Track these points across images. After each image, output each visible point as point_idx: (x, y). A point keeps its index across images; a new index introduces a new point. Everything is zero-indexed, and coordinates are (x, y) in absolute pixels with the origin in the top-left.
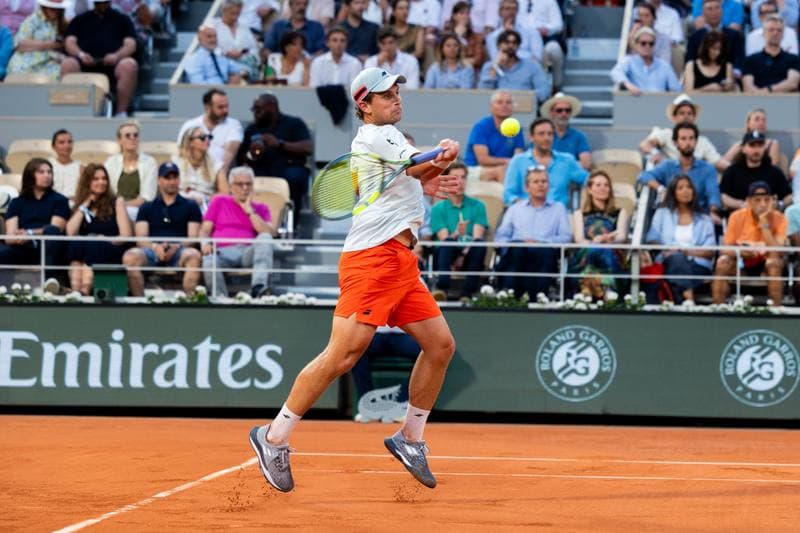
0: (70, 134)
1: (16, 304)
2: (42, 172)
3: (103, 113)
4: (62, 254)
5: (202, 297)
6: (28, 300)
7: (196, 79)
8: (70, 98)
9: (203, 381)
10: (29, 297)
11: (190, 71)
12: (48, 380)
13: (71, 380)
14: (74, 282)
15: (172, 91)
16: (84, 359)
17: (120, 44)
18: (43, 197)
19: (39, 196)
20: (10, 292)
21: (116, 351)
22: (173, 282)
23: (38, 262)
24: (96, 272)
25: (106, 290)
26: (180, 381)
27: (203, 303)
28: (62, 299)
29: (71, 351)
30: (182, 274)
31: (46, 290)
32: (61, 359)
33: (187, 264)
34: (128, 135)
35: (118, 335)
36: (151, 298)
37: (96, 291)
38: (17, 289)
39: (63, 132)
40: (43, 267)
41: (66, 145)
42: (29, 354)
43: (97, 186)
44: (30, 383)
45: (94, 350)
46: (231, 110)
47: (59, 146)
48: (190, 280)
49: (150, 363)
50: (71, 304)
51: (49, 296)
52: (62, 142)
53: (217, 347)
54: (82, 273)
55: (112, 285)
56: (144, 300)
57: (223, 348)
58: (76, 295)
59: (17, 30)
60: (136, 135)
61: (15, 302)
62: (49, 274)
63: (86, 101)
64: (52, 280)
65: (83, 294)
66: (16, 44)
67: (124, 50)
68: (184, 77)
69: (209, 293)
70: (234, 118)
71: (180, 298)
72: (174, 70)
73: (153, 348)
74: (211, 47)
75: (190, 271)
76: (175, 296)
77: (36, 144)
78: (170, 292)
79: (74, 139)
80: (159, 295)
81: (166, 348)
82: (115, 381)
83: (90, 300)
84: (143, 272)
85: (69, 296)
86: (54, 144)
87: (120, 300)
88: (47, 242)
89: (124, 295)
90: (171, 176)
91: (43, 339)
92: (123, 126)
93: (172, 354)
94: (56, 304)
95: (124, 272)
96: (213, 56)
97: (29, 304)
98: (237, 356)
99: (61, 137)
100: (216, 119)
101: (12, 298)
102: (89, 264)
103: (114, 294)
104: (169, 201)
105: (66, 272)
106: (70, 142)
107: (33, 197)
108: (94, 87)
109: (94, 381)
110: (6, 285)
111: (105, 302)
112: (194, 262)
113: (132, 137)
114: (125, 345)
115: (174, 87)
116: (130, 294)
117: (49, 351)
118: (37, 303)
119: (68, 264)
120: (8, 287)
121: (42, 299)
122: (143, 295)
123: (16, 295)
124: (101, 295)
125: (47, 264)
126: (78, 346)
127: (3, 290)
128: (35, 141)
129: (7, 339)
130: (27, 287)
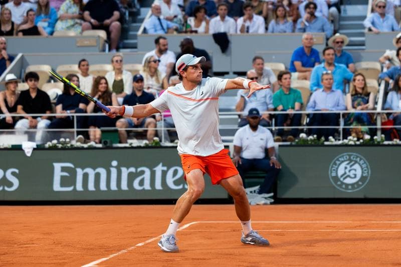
0: (87, 61)
1: (62, 149)
2: (74, 81)
3: (104, 50)
4: (85, 122)
5: (157, 143)
6: (68, 147)
7: (151, 32)
8: (86, 43)
9: (158, 186)
10: (69, 145)
11: (148, 28)
12: (79, 187)
13: (91, 187)
14: (92, 137)
15: (138, 38)
16: (98, 176)
17: (112, 15)
18: (75, 94)
19: (72, 93)
20: (59, 143)
21: (114, 172)
22: (142, 136)
23: (73, 127)
24: (103, 132)
25: (108, 140)
26: (147, 186)
27: (157, 146)
28: (85, 146)
29: (91, 172)
30: (146, 131)
31: (77, 141)
32: (86, 176)
33: (149, 126)
34: (117, 61)
35: (115, 163)
36: (131, 144)
37: (103, 141)
38: (63, 141)
39: (84, 60)
40: (75, 130)
41: (85, 67)
42: (69, 174)
43: (102, 87)
44: (71, 189)
45: (102, 171)
46: (169, 47)
47: (82, 67)
48: (151, 134)
49: (131, 177)
50: (91, 148)
51: (79, 144)
52: (84, 66)
53: (165, 168)
54: (95, 132)
55: (110, 138)
56: (127, 145)
57: (168, 169)
58: (92, 143)
59: (59, 8)
60: (121, 61)
61: (62, 147)
62: (79, 133)
63: (95, 44)
64: (80, 136)
65: (96, 143)
66: (58, 16)
67: (114, 18)
68: (145, 31)
69: (161, 141)
70: (171, 50)
71: (146, 144)
72: (139, 27)
73: (132, 170)
74: (158, 15)
75: (151, 130)
76: (143, 143)
77: (70, 67)
78: (141, 141)
79: (90, 63)
80: (135, 142)
81: (139, 170)
82: (114, 187)
83: (100, 146)
84: (126, 131)
85: (89, 144)
86: (79, 67)
87: (115, 145)
88: (77, 117)
89: (117, 143)
90: (140, 81)
91: (77, 166)
92: (114, 57)
93: (143, 172)
94: (83, 148)
95: (117, 131)
96: (159, 19)
97: (68, 149)
98: (175, 172)
99: (83, 63)
100: (162, 52)
101: (60, 146)
102: (99, 127)
103: (112, 142)
104: (139, 94)
105: (87, 132)
106: (88, 65)
107: (70, 94)
108: (99, 37)
109: (103, 186)
110: (57, 139)
111: (107, 146)
112: (152, 125)
113: (119, 62)
114: (118, 168)
115: (140, 36)
116: (120, 142)
117: (80, 172)
118: (73, 148)
119: (88, 128)
120: (58, 140)
121: (76, 146)
122: (127, 143)
123: (62, 144)
124: (105, 143)
125: (77, 128)
126: (94, 170)
127: (55, 142)
128: (70, 65)
129: (58, 166)
130: (68, 140)
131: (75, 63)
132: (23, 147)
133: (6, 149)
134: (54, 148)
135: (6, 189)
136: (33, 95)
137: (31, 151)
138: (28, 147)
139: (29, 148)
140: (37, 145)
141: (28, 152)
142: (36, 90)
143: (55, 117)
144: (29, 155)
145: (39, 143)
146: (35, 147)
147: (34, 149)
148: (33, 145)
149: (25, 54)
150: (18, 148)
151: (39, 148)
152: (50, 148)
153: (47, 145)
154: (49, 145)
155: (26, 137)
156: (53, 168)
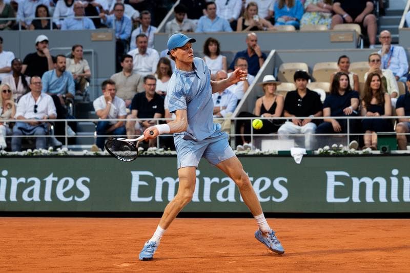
0: (348, 58)
1: (334, 155)
2: (343, 80)
6: (341, 153)
8: (342, 38)
10: (342, 151)
11: (408, 20)
12: (356, 199)
13: (369, 198)
14: (366, 142)
15: (400, 32)
16: (376, 186)
17: (365, 6)
18: (345, 94)
19: (342, 93)
20: (331, 149)
21: (395, 182)
24: (379, 137)
25: (387, 146)
28: (360, 152)
29: (369, 182)
31: (351, 148)
32: (363, 186)
34: (374, 61)
35: (395, 172)
37: (381, 147)
38: (335, 147)
39: (344, 57)
40: (348, 134)
41: (345, 64)
42: (344, 183)
44: (346, 200)
45: (382, 181)
47: (342, 65)
50: (366, 155)
51: (353, 150)
52: (343, 63)
54: (371, 137)
55: (389, 142)
56: (407, 152)
58: (369, 150)
60: (378, 61)
61: (334, 154)
62: (352, 138)
63: (352, 40)
64: (354, 142)
65: (373, 149)
66: (306, 7)
67: (367, 10)
72: (400, 20)
77: (329, 65)
82: (395, 198)
83: (378, 152)
84: (406, 136)
85: (364, 151)
86: (339, 64)
87: (393, 152)
88: (350, 120)
89: (395, 150)
91: (353, 175)
94: (357, 155)
95: (395, 136)
97: (342, 156)
99: (343, 60)
101: (332, 152)
103: (390, 149)
106: (348, 62)
108: (355, 31)
109: (383, 198)
111: (385, 153)
113: (376, 62)
114: (399, 177)
115: (401, 29)
117: (356, 182)
118: (346, 155)
119: (364, 132)
120: (330, 146)
121: (349, 152)
122: (406, 149)
123: (334, 150)
124: (384, 149)
125: (350, 132)
126: (373, 179)
127: (327, 148)
128: (328, 63)
129: (331, 175)
130: (341, 146)
131: (333, 61)
132: (292, 154)
133: (271, 155)
134: (325, 155)
135: (274, 199)
136: (302, 95)
137: (300, 157)
138: (298, 153)
139: (299, 155)
140: (307, 152)
141: (298, 159)
142: (305, 90)
143: (322, 120)
144: (299, 162)
145: (309, 149)
146: (305, 153)
147: (304, 156)
148: (303, 151)
149: (277, 51)
150: (286, 155)
151: (308, 155)
152: (321, 155)
153: (317, 152)
154: (320, 151)
155: (292, 142)
156: (326, 177)
